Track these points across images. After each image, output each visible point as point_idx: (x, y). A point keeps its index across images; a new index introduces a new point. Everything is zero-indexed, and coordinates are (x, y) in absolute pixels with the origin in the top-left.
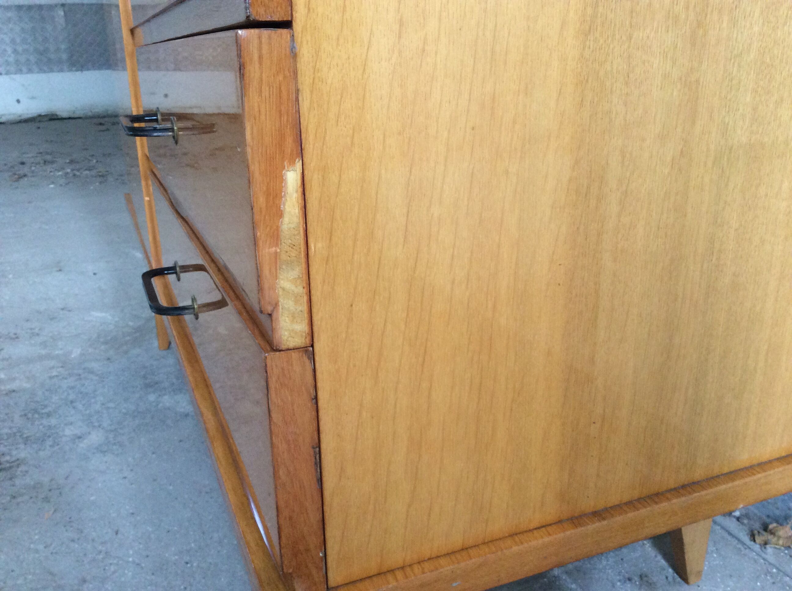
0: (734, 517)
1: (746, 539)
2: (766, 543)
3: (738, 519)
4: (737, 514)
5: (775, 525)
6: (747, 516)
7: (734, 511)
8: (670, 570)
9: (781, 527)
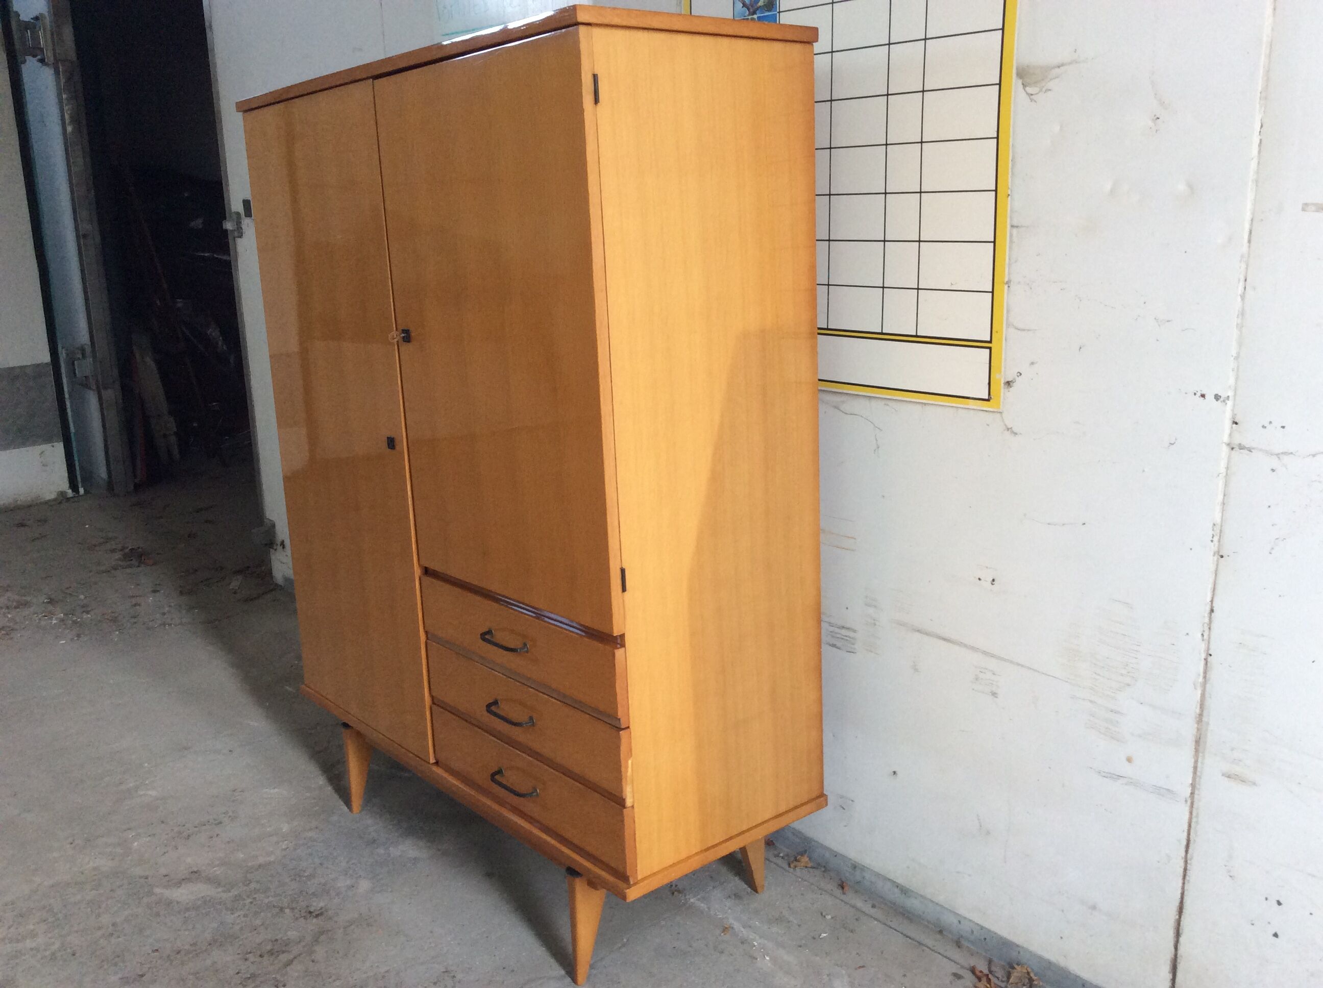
0: (781, 856)
1: (786, 867)
2: (796, 867)
3: (783, 858)
4: (781, 855)
5: (799, 856)
6: (787, 855)
7: (780, 854)
8: (749, 889)
9: (802, 857)
